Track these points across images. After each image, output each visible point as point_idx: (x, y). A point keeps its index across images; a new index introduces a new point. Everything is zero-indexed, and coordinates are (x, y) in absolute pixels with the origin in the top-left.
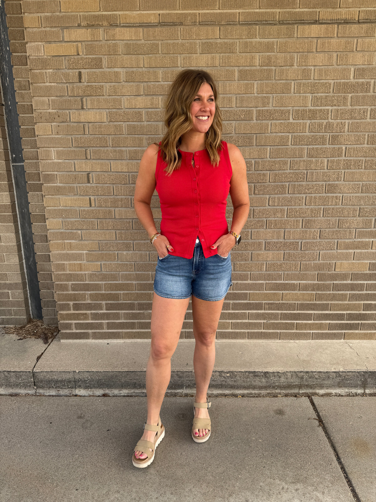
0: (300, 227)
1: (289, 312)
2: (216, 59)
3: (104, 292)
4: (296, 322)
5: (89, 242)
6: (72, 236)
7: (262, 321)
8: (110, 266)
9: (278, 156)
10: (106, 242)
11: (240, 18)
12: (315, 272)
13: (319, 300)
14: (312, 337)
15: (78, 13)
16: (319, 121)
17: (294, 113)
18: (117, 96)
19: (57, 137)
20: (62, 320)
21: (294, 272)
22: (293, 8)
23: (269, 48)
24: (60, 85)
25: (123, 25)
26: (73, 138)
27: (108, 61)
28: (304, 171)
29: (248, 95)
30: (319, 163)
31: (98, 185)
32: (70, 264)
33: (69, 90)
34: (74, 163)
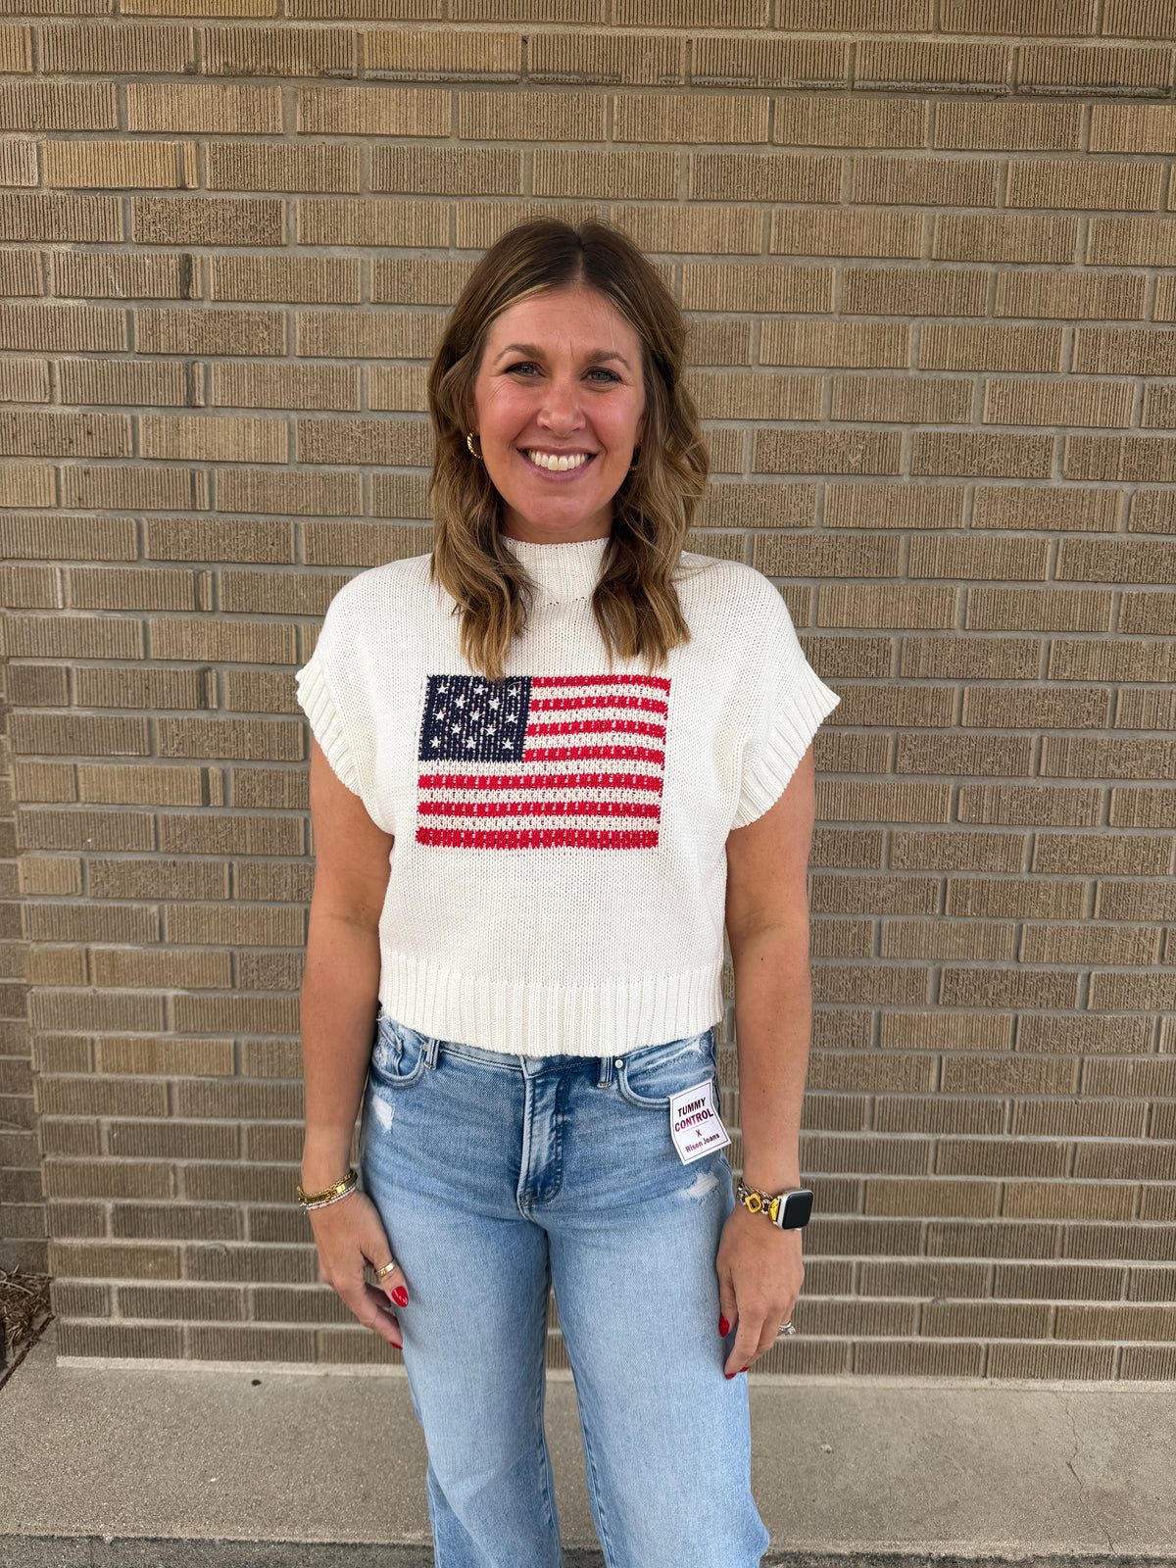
0: (1085, 915)
1: (1028, 1262)
2: (751, 225)
3: (244, 1163)
4: (1052, 1303)
5: (190, 950)
6: (123, 927)
7: (915, 1300)
8: (276, 1054)
9: (1000, 622)
10: (265, 952)
11: (857, 68)
12: (1138, 1100)
13: (1153, 1215)
14: (1119, 1369)
15: (189, 21)
16: (1167, 487)
17: (1067, 452)
18: (337, 358)
19: (76, 516)
20: (64, 1275)
21: (1053, 1099)
22: (1073, 36)
23: (973, 188)
24: (101, 308)
25: (373, 74)
26: (145, 525)
27: (303, 216)
28: (1101, 686)
29: (879, 372)
30: (1167, 657)
31: (243, 717)
32: (107, 1044)
33: (136, 326)
34: (145, 626)
